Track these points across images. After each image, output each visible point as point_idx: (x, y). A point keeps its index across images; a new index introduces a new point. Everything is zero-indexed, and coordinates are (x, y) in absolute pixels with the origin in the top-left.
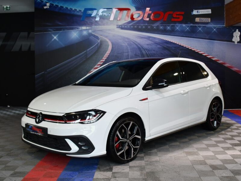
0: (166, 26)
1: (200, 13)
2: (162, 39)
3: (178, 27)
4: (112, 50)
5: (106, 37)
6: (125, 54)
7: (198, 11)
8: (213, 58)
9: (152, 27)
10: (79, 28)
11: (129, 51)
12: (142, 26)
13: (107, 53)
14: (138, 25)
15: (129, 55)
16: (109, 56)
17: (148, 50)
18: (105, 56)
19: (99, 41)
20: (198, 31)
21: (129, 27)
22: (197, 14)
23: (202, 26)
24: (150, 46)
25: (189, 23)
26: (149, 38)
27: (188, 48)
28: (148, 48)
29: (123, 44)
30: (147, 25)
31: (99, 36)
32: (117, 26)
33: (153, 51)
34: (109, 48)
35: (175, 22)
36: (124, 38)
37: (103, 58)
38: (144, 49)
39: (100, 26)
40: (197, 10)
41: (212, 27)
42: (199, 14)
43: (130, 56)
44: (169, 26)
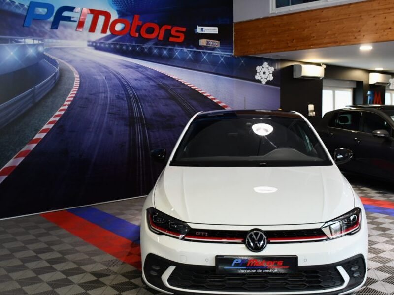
0: (161, 48)
1: (205, 32)
2: (156, 71)
3: (178, 52)
4: (79, 86)
5: (70, 62)
6: (101, 94)
7: (202, 29)
8: (220, 103)
9: (142, 49)
10: (20, 40)
11: (108, 89)
12: (127, 47)
13: (71, 93)
14: (121, 43)
15: (107, 97)
16: (75, 98)
17: (137, 89)
18: (68, 99)
19: (57, 70)
20: (202, 60)
21: (107, 46)
22: (201, 32)
23: (207, 52)
24: (140, 82)
25: (191, 46)
26: (138, 67)
27: (190, 87)
28: (137, 86)
29: (99, 78)
30: (134, 46)
31: (58, 60)
32: (88, 44)
33: (143, 91)
34: (75, 83)
35: (174, 44)
36: (100, 66)
37: (64, 102)
38: (130, 87)
39: (59, 41)
40: (201, 27)
41: (219, 55)
42: (203, 33)
43: (109, 98)
44: (165, 49)
